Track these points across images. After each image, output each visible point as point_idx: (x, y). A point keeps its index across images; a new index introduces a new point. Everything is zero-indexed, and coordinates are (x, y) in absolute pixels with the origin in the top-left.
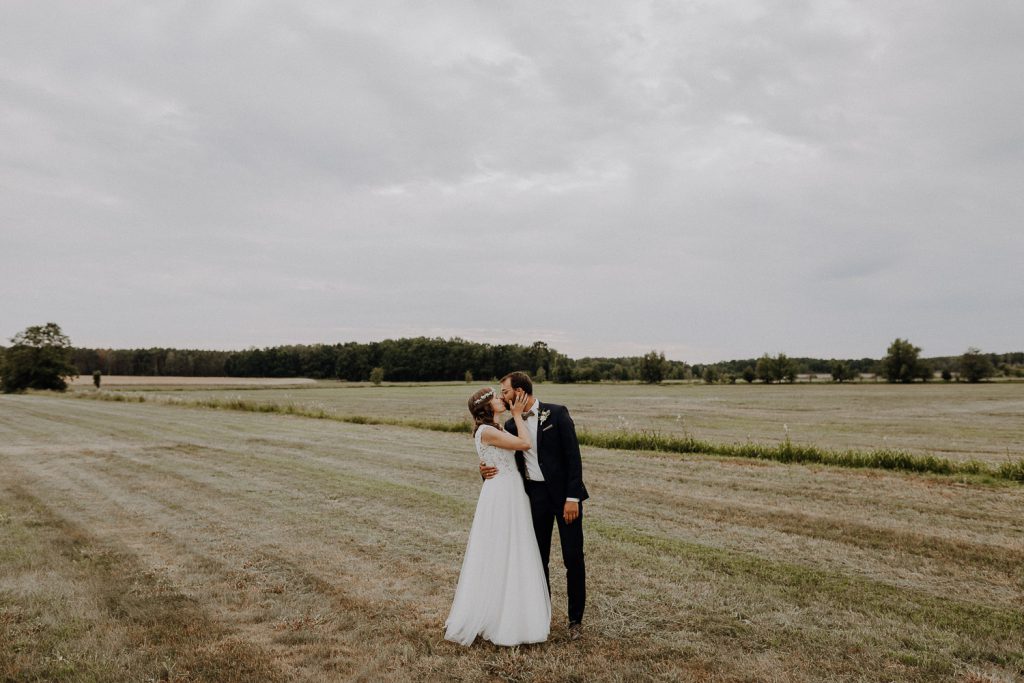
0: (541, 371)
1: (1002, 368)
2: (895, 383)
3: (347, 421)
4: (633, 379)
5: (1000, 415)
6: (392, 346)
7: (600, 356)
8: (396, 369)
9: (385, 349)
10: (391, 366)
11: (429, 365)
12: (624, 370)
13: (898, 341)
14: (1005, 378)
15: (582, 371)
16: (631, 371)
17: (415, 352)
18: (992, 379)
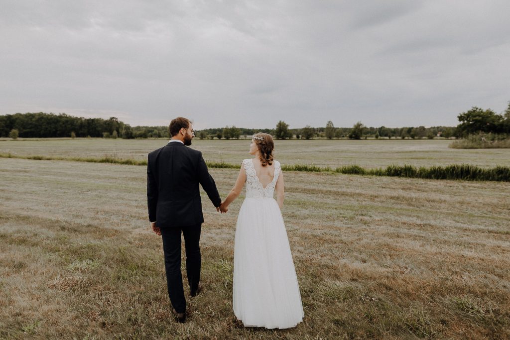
0: (115, 133)
1: (316, 134)
2: (279, 139)
3: (29, 158)
4: (163, 137)
5: (323, 152)
6: (21, 117)
7: (145, 125)
8: (25, 130)
9: (16, 119)
10: (22, 129)
11: (47, 128)
12: (159, 133)
13: (280, 122)
14: (317, 138)
15: (138, 133)
16: (162, 133)
17: (37, 121)
18: (314, 138)
